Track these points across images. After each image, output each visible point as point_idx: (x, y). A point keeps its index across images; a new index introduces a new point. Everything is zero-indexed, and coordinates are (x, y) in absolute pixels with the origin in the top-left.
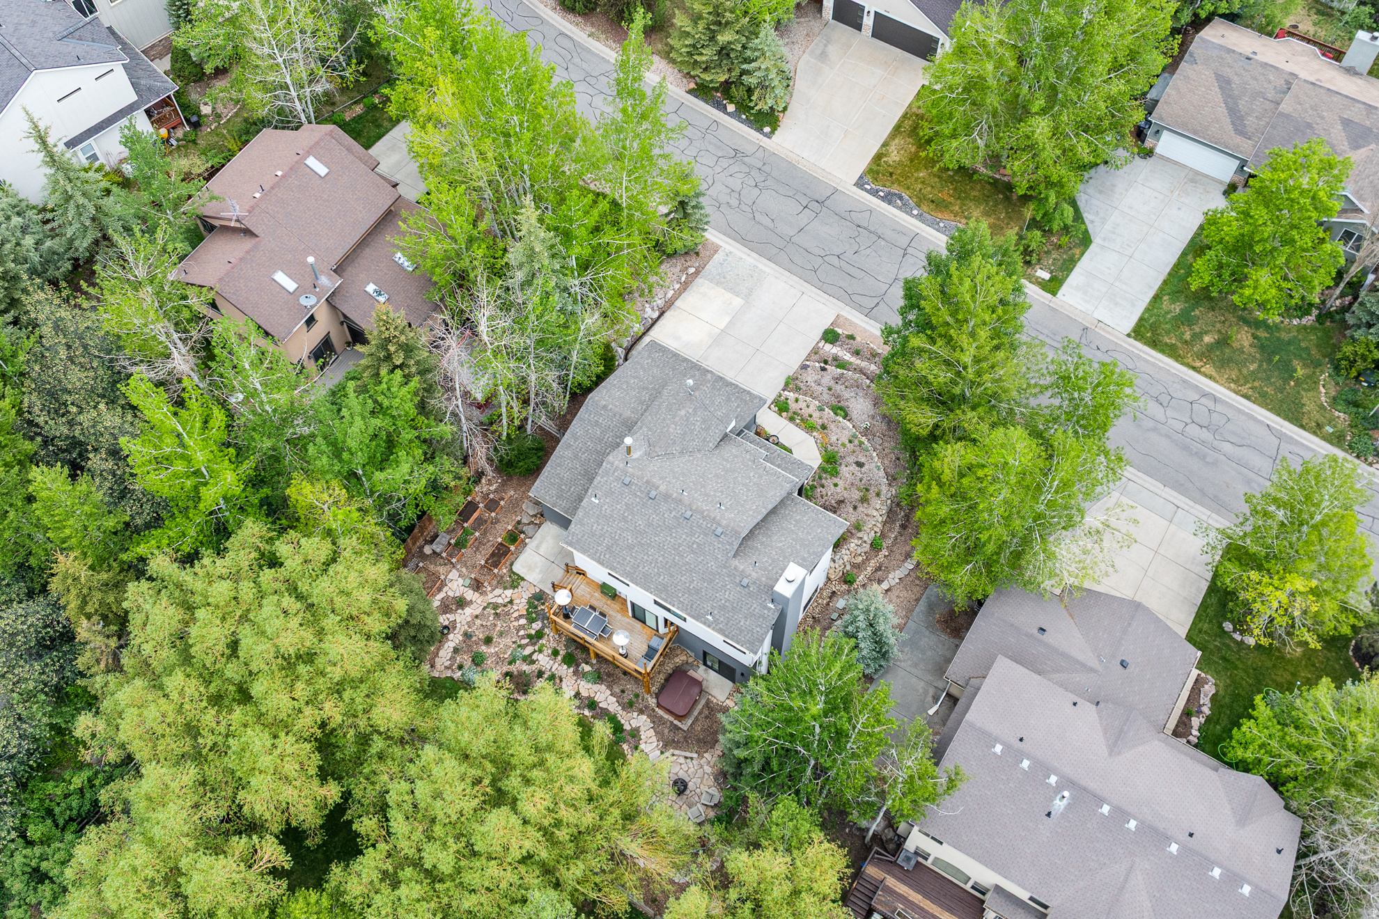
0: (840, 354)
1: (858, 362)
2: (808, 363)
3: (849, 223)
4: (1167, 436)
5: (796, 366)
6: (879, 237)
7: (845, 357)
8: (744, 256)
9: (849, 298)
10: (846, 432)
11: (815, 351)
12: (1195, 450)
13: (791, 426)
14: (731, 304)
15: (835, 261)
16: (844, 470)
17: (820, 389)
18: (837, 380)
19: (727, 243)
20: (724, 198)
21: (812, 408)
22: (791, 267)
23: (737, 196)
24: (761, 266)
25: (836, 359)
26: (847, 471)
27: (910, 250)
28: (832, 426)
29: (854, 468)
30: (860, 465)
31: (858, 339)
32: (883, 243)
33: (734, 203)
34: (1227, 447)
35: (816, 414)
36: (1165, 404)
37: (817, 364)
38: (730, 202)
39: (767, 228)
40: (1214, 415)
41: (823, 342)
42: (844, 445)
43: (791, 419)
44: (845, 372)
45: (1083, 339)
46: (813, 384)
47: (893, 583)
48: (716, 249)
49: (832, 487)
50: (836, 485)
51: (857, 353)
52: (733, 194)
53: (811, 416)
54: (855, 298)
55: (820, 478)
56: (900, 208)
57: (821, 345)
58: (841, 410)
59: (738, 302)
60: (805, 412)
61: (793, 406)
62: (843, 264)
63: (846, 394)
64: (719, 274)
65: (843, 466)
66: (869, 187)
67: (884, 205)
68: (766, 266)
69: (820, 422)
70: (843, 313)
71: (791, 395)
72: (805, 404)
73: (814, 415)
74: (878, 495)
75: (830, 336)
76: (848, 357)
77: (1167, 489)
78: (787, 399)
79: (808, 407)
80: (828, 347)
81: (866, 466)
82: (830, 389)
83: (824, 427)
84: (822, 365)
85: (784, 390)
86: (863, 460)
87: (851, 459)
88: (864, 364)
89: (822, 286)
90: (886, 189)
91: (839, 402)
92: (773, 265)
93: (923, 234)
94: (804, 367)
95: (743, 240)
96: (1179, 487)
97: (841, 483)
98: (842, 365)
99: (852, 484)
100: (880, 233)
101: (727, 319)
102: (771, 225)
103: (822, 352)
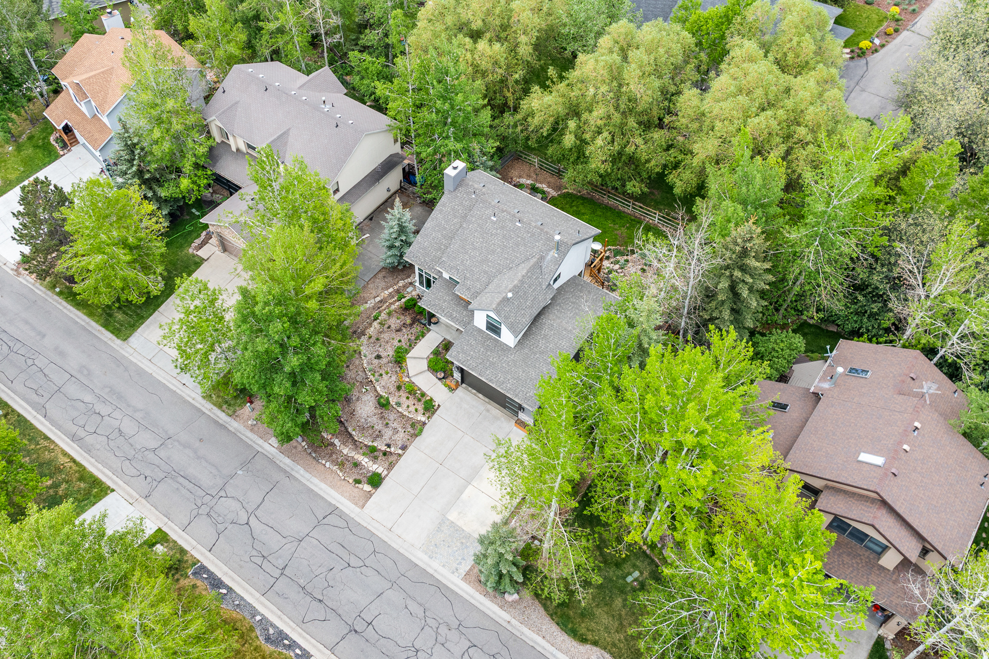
0: (371, 463)
1: (356, 457)
2: (400, 452)
3: (329, 604)
4: (129, 406)
5: (411, 449)
6: (303, 588)
7: (367, 460)
8: (441, 569)
9: (348, 524)
10: (383, 383)
11: (391, 466)
12: (114, 397)
13: (424, 389)
14: (460, 513)
15: (354, 562)
16: (391, 353)
17: (395, 425)
18: (380, 435)
19: (456, 585)
20: (453, 635)
21: (404, 406)
22: (396, 557)
23: (439, 638)
24: (425, 558)
25: (375, 459)
26: (388, 352)
27: (277, 573)
28: (392, 389)
29: (383, 354)
30: (379, 357)
31: (351, 481)
32: (302, 582)
33: (443, 630)
34: (88, 398)
35: (403, 400)
36: (117, 430)
37: (392, 450)
38: (447, 631)
39: (414, 599)
40: (82, 423)
41: (383, 475)
42: (387, 373)
43: (423, 395)
44: (370, 444)
45: (154, 486)
46: (400, 430)
47: (373, 301)
48: (467, 577)
49: (403, 341)
50: (400, 341)
51: (356, 465)
52: (443, 641)
53: (408, 398)
54: (343, 524)
55: (410, 346)
56: (272, 625)
57: (385, 472)
58: (383, 404)
59: (452, 516)
60: (411, 401)
61: (420, 407)
62: (346, 558)
63: (374, 420)
64: (467, 547)
65: (391, 356)
66: (298, 651)
67: (287, 630)
68: (420, 558)
69: (401, 393)
70: (357, 510)
71: (421, 418)
72: (410, 409)
73: (405, 399)
74: (370, 337)
75: (376, 481)
76: (365, 461)
77: (150, 371)
78: (424, 414)
79: (408, 407)
80: (380, 470)
81: (374, 356)
82: (387, 424)
83: (399, 388)
84: (388, 450)
85: (424, 424)
86: (376, 361)
87: (384, 361)
88: (352, 454)
89: (371, 537)
90: (280, 649)
91: (382, 413)
92: (413, 559)
93: (258, 595)
94: (404, 448)
95: (440, 587)
96: (141, 373)
97: (396, 343)
98: (372, 452)
99: (387, 342)
100: (302, 594)
101: (464, 496)
102: (410, 603)
103: (386, 466)
